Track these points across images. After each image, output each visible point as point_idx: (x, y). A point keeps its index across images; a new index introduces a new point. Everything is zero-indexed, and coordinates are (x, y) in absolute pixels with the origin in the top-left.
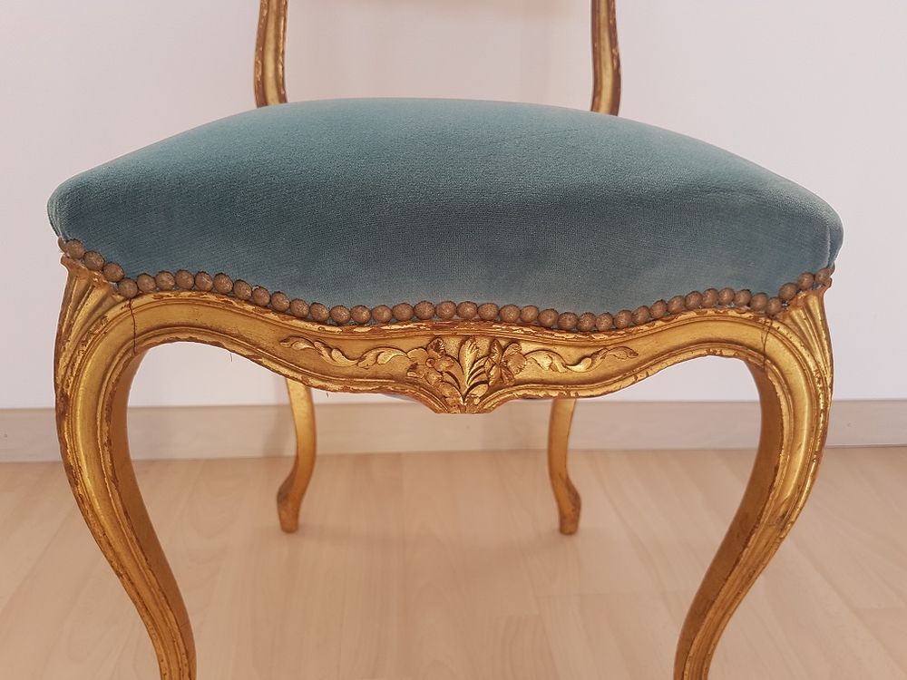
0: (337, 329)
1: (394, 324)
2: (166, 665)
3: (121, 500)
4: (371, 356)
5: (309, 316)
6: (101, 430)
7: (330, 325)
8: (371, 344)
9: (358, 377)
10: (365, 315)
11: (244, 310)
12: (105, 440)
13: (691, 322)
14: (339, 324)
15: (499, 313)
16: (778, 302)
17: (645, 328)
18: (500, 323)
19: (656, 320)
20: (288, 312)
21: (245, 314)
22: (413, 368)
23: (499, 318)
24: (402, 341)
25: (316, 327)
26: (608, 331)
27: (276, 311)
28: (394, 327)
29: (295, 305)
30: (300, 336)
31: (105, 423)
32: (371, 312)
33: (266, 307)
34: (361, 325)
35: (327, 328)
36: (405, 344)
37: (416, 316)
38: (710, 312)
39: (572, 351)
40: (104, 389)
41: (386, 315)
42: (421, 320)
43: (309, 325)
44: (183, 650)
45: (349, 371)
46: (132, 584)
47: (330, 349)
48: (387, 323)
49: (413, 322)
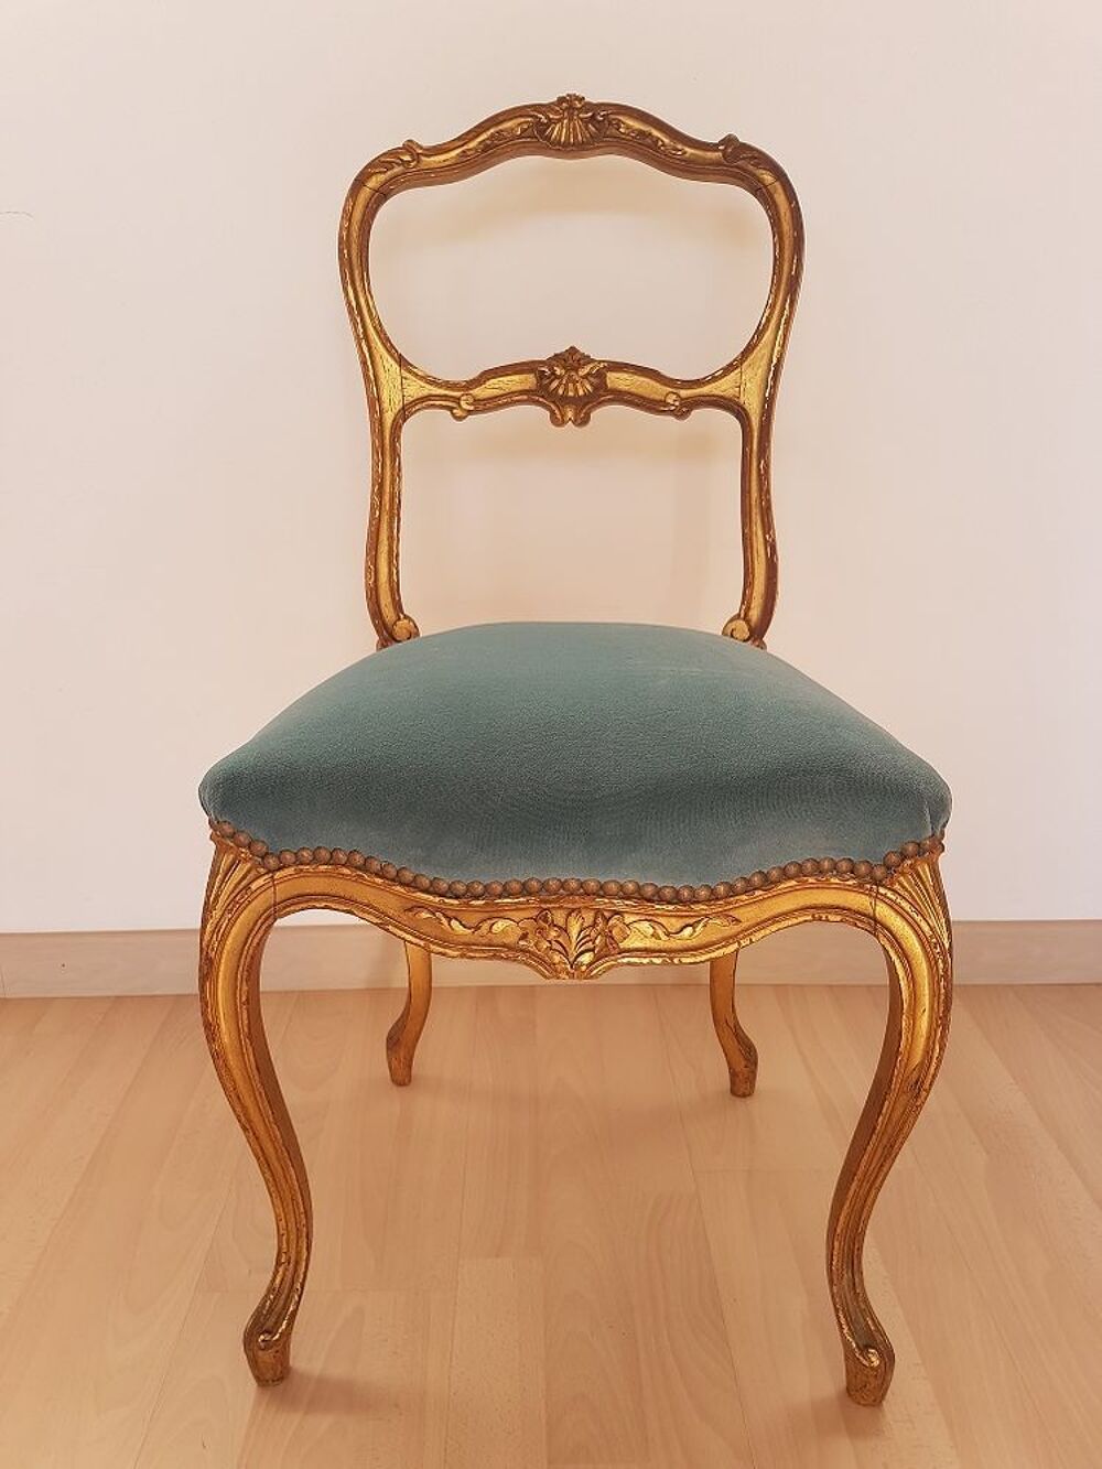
0: (456, 902)
1: (506, 897)
2: (285, 1225)
3: (254, 1055)
4: (485, 926)
5: (431, 889)
6: (241, 990)
7: (450, 898)
8: (487, 915)
9: (474, 945)
10: (480, 889)
11: (374, 883)
12: (244, 999)
13: (793, 890)
14: (457, 897)
15: (601, 887)
16: (883, 869)
17: (744, 897)
18: (603, 897)
19: (756, 889)
20: (412, 885)
21: (374, 886)
22: (524, 937)
23: (602, 891)
24: (514, 913)
25: (437, 899)
26: (708, 901)
27: (402, 884)
28: (505, 900)
29: (418, 879)
30: (423, 906)
31: (244, 983)
32: (485, 887)
33: (393, 880)
34: (477, 898)
35: (446, 901)
36: (517, 915)
37: (525, 890)
38: (811, 880)
39: (673, 920)
40: (245, 952)
41: (499, 889)
42: (530, 894)
43: (431, 898)
44: (302, 1210)
45: (466, 940)
46: (257, 1138)
47: (449, 919)
48: (500, 897)
49: (524, 896)
